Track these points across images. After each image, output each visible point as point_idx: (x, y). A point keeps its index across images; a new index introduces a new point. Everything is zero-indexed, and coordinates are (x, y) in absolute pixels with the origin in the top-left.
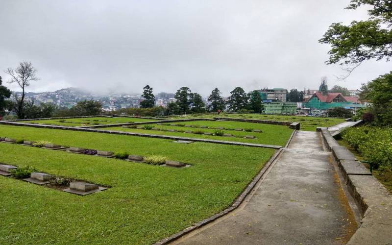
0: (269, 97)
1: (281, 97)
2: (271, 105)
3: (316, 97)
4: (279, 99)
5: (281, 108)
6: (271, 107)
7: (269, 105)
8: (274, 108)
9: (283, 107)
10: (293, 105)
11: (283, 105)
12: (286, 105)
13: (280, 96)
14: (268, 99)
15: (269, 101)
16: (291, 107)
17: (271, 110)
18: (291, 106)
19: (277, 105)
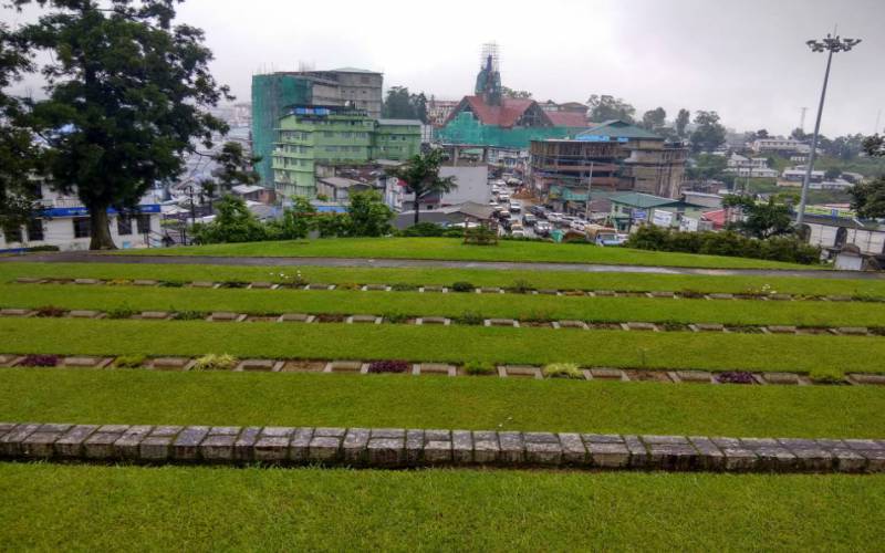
0: (319, 98)
1: (365, 102)
2: (328, 127)
3: (469, 109)
4: (359, 106)
5: (366, 141)
6: (329, 133)
7: (322, 126)
8: (338, 140)
9: (373, 135)
10: (411, 131)
11: (372, 129)
12: (384, 131)
13: (359, 97)
14: (316, 102)
15: (319, 112)
16: (404, 137)
17: (329, 148)
18: (404, 132)
19: (349, 127)
